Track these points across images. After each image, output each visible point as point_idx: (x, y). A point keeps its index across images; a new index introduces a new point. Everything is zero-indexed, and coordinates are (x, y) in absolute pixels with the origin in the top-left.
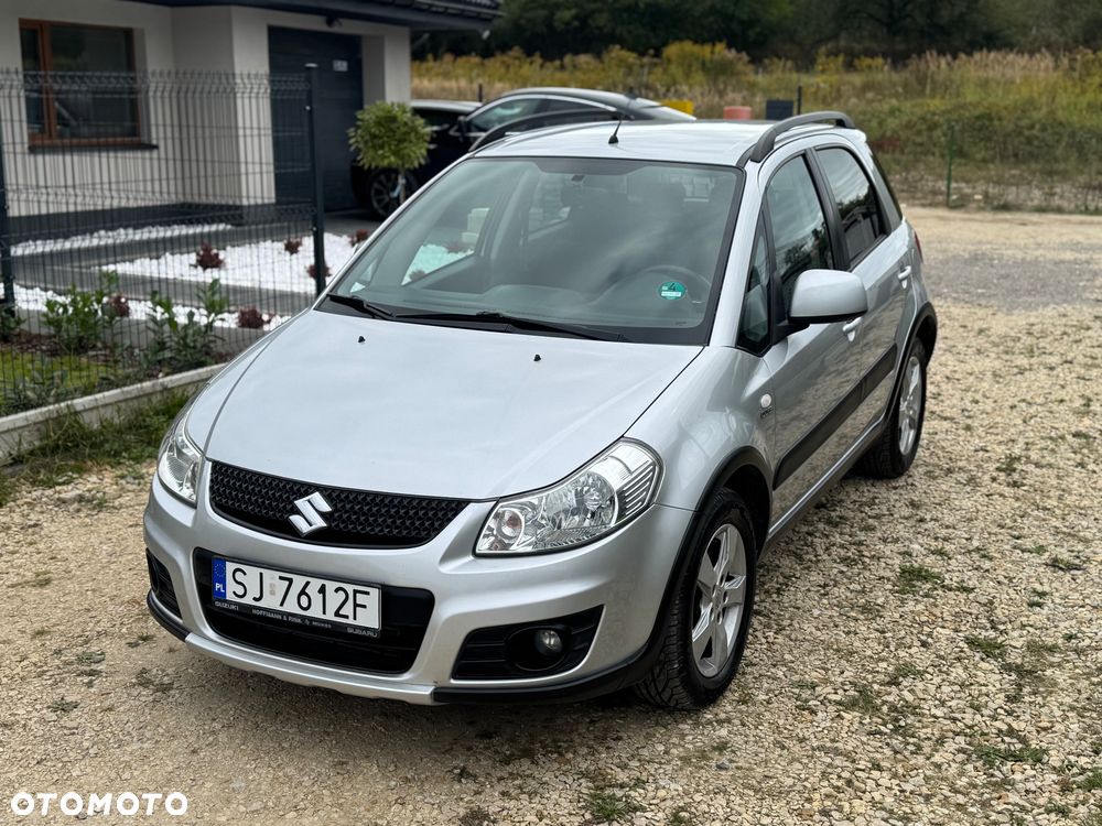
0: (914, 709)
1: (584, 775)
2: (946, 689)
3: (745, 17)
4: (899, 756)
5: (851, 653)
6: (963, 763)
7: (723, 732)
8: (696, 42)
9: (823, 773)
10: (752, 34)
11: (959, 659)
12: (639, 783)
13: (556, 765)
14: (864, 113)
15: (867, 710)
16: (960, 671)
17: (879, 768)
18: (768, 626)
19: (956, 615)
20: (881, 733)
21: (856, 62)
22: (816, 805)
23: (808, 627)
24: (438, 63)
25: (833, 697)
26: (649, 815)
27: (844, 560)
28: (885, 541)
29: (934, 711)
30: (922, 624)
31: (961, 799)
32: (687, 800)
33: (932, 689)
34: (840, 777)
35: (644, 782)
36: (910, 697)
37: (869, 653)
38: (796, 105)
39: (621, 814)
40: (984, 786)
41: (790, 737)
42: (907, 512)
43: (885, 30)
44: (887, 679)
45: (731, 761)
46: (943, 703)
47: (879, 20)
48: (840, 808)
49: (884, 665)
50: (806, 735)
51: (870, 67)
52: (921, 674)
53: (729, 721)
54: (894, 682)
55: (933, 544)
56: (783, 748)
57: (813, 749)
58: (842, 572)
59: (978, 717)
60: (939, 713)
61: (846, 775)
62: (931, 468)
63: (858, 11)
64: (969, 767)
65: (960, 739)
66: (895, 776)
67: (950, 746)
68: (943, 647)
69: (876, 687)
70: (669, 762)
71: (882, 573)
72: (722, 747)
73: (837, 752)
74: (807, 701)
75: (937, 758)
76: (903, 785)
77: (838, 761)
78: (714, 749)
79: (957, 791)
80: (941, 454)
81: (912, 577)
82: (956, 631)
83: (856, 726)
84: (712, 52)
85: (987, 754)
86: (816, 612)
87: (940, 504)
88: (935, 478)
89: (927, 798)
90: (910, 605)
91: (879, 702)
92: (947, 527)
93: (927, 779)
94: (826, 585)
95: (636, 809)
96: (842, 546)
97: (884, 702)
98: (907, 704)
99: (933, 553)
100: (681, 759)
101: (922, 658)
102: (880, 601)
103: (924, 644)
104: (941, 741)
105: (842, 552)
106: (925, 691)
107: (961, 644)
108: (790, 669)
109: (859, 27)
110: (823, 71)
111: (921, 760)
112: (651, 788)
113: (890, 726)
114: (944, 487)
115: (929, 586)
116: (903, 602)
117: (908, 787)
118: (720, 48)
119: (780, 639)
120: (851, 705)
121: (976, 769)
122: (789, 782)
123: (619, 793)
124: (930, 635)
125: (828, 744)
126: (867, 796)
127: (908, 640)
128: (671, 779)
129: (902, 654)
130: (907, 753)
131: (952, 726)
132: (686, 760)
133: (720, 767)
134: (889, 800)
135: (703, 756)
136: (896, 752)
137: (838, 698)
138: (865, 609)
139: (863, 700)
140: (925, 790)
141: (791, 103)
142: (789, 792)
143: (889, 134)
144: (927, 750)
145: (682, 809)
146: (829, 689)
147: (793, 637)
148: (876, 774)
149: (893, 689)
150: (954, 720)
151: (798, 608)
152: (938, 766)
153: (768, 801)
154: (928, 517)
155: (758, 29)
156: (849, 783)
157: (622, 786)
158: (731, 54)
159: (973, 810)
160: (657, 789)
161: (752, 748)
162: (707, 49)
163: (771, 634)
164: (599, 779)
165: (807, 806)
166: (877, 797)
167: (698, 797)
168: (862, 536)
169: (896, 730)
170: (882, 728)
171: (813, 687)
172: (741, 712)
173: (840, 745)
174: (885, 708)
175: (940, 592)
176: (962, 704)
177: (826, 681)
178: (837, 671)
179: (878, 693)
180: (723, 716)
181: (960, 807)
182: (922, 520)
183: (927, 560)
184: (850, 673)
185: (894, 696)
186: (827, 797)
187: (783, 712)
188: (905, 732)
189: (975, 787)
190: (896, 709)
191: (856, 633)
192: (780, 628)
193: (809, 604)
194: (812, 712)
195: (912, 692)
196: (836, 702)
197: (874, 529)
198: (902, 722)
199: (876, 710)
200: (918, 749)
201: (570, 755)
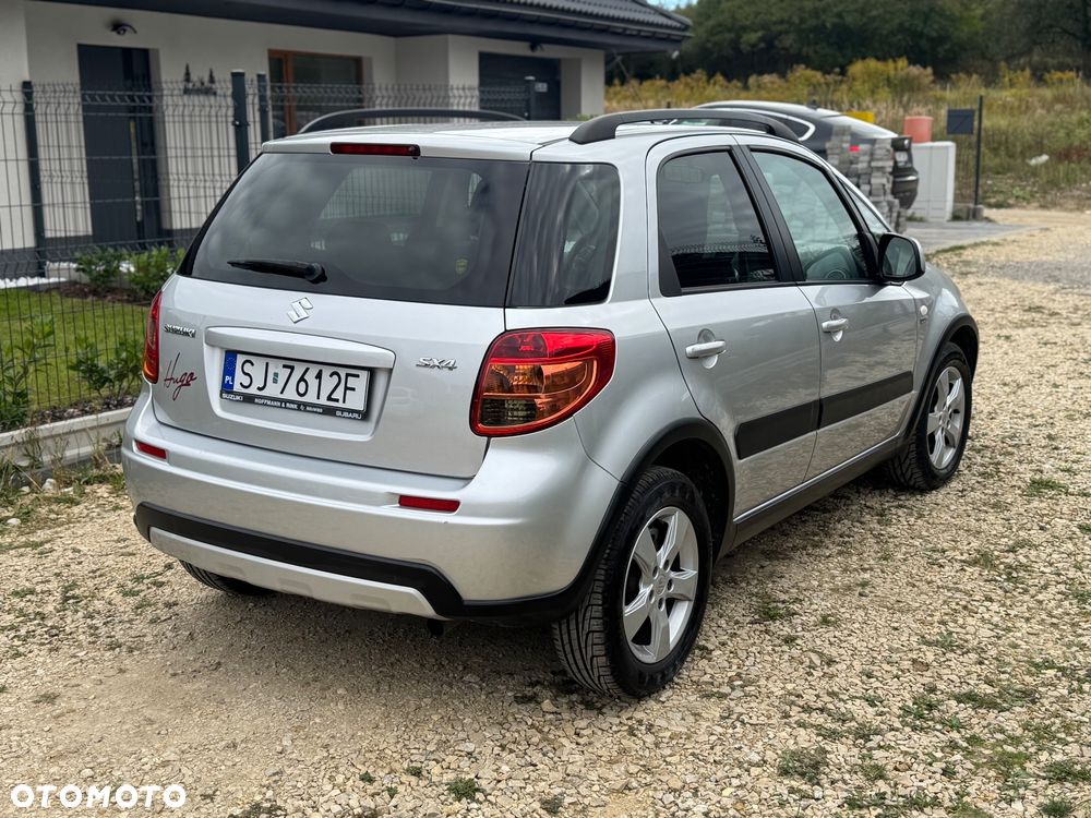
0: (1026, 568)
1: (756, 595)
2: (1055, 556)
3: (934, 34)
4: (1008, 594)
5: (979, 533)
6: (1061, 600)
7: (867, 576)
8: (878, 59)
9: (945, 602)
10: (941, 51)
11: (1070, 539)
12: (797, 600)
13: (732, 590)
14: (1052, 125)
15: (987, 567)
16: (1070, 546)
17: (991, 600)
18: (911, 515)
19: (1074, 510)
20: (996, 581)
21: (1047, 76)
22: (936, 619)
23: (945, 516)
24: (625, 88)
25: (959, 557)
26: (804, 618)
27: (981, 474)
28: (1020, 462)
29: (1042, 569)
30: (1043, 516)
31: (1055, 620)
32: (833, 611)
33: (1043, 556)
34: (957, 604)
35: (801, 600)
36: (1024, 560)
37: (994, 532)
38: (977, 114)
39: (781, 617)
40: (1076, 614)
41: (921, 580)
42: (1044, 442)
43: (1080, 44)
44: (1007, 548)
45: (871, 592)
46: (1051, 565)
47: (1073, 35)
48: (956, 622)
49: (1006, 540)
50: (934, 579)
51: (1061, 80)
52: (1036, 547)
53: (871, 569)
54: (1012, 550)
55: (1063, 464)
56: (914, 586)
57: (938, 587)
58: (978, 482)
59: (1080, 573)
60: (1047, 570)
61: (964, 603)
62: (1072, 413)
63: (1051, 26)
64: (1066, 603)
65: (1062, 587)
66: (1003, 605)
67: (1052, 589)
68: (1058, 531)
69: (996, 553)
70: (821, 591)
71: (1014, 483)
72: (864, 584)
73: (958, 590)
74: (937, 559)
75: (1040, 597)
76: (1009, 612)
77: (957, 595)
78: (858, 585)
79: (1052, 617)
80: (1082, 402)
81: (1039, 486)
82: (1071, 520)
83: (976, 575)
84: (896, 69)
85: (1081, 595)
86: (953, 507)
87: (1075, 438)
88: (1073, 420)
89: (1028, 620)
90: (1035, 503)
91: (997, 562)
92: (1078, 453)
93: (1029, 609)
94: (964, 490)
95: (796, 614)
96: (982, 465)
97: (1002, 563)
98: (1021, 565)
99: (1062, 471)
100: (831, 589)
101: (1037, 536)
102: (1009, 501)
103: (1042, 528)
104: (1045, 587)
105: (982, 469)
106: (1038, 556)
107: (1074, 529)
108: (925, 541)
109: (1053, 41)
110: (1012, 85)
111: (1026, 597)
112: (806, 604)
113: (1004, 577)
114: (1081, 426)
115: (1053, 492)
116: (1029, 502)
117: (1013, 613)
118: (903, 62)
119: (920, 522)
120: (975, 563)
121: (1071, 604)
122: (918, 605)
123: (780, 605)
124: (1048, 523)
125: (951, 585)
126: (979, 616)
127: (1029, 525)
128: (823, 600)
129: (1021, 533)
130: (1015, 593)
131: (1057, 578)
132: (835, 590)
133: (861, 595)
134: (996, 619)
135: (849, 588)
136: (1006, 592)
137: (963, 558)
138: (995, 506)
139: (984, 560)
140: (1027, 615)
141: (972, 111)
142: (914, 611)
143: (1076, 143)
144: (1032, 591)
145: (829, 615)
146: (957, 553)
147: (931, 521)
148: (987, 604)
149: (1011, 555)
150: (1059, 575)
151: (938, 505)
152: (1041, 602)
153: (899, 614)
154: (1062, 447)
155: (947, 47)
156: (965, 608)
157: (783, 602)
158: (915, 70)
159: (1065, 627)
160: (811, 604)
161: (888, 586)
162: (891, 64)
163: (913, 519)
164: (767, 598)
165: (929, 618)
166: (986, 616)
167: (843, 610)
168: (1000, 458)
169: (1008, 580)
170: (998, 578)
171: (944, 551)
172: (882, 565)
173: (960, 586)
174: (1002, 567)
175: (1063, 496)
176: (1067, 565)
177: (954, 549)
178: (965, 543)
179: (998, 557)
180: (867, 566)
181: (1053, 624)
182: (1056, 448)
183: (1055, 476)
184: (975, 544)
185: (1010, 559)
186: (946, 614)
187: (916, 565)
188: (1016, 580)
189: (1068, 614)
190: (1011, 567)
191: (985, 520)
192: (921, 516)
193: (947, 502)
194: (941, 566)
195: (1026, 557)
196: (961, 561)
197: (1012, 454)
198: (1015, 575)
199: (994, 567)
200: (1026, 591)
201: (744, 585)
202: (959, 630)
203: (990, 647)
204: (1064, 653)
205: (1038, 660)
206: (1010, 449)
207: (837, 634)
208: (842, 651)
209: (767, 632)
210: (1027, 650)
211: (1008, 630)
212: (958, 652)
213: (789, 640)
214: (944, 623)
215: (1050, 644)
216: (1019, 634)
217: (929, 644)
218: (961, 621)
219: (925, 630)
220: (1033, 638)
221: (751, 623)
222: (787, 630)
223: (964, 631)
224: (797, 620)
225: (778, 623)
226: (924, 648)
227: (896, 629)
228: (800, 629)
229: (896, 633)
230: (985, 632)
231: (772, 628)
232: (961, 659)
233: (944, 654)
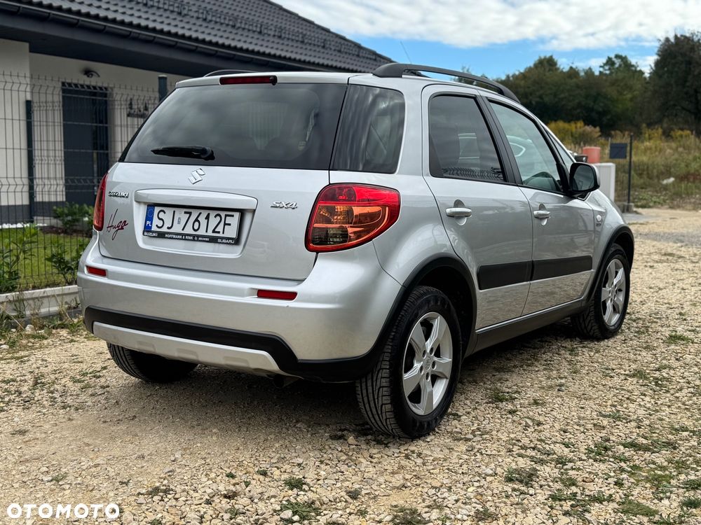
0: (667, 379)
1: (490, 389)
2: (686, 374)
3: (601, 109)
5: (636, 361)
6: (691, 397)
7: (563, 381)
8: (565, 121)
9: (614, 395)
10: (605, 120)
11: (696, 365)
12: (517, 392)
13: (474, 386)
14: (677, 160)
15: (641, 378)
16: (696, 369)
17: (645, 395)
18: (591, 351)
19: (698, 351)
20: (648, 386)
21: (672, 133)
22: (609, 404)
23: (614, 353)
25: (624, 372)
26: (522, 401)
27: (637, 332)
28: (662, 327)
29: (678, 380)
30: (677, 353)
32: (541, 398)
33: (679, 373)
34: (623, 397)
35: (519, 392)
36: (666, 375)
37: (646, 361)
39: (507, 400)
41: (599, 384)
42: (677, 317)
43: (693, 117)
44: (654, 369)
45: (566, 389)
46: (684, 378)
47: (689, 111)
48: (622, 406)
49: (654, 365)
50: (607, 384)
51: (681, 136)
52: (674, 369)
53: (566, 378)
54: (658, 370)
55: (690, 328)
56: (594, 387)
57: (610, 388)
58: (635, 336)
60: (681, 381)
61: (627, 396)
62: (695, 303)
63: (675, 105)
64: (695, 398)
65: (692, 390)
66: (653, 398)
67: (685, 391)
68: (687, 361)
69: (648, 371)
70: (533, 388)
71: (658, 337)
72: (561, 385)
73: (623, 390)
74: (609, 374)
75: (677, 395)
76: (657, 402)
77: (622, 392)
78: (557, 385)
79: (686, 405)
81: (674, 339)
83: (635, 382)
84: (576, 127)
86: (618, 348)
87: (697, 315)
88: (696, 306)
89: (669, 406)
90: (673, 347)
93: (670, 401)
94: (625, 340)
95: (514, 399)
96: (637, 328)
97: (651, 377)
98: (664, 378)
99: (689, 331)
100: (539, 387)
101: (675, 364)
102: (655, 345)
103: (677, 359)
104: (681, 389)
105: (637, 330)
106: (675, 374)
107: (698, 360)
108: (601, 364)
109: (676, 115)
110: (650, 139)
111: (668, 395)
112: (523, 394)
113: (653, 384)
115: (684, 342)
116: (668, 346)
117: (659, 402)
118: (580, 124)
119: (597, 355)
120: (634, 376)
122: (597, 396)
123: (506, 394)
124: (682, 357)
125: (619, 387)
126: (637, 403)
127: (669, 358)
128: (534, 392)
129: (664, 362)
130: (661, 392)
131: (688, 385)
132: (542, 388)
133: (559, 390)
134: (648, 405)
135: (551, 387)
136: (655, 391)
137: (626, 373)
138: (646, 348)
139: (639, 374)
140: (669, 404)
141: (626, 145)
142: (594, 399)
143: (692, 171)
144: (672, 392)
145: (538, 400)
146: (622, 370)
147: (604, 354)
148: (642, 397)
149: (658, 372)
150: (689, 383)
151: (609, 347)
152: (677, 398)
153: (584, 401)
154: (689, 319)
155: (609, 117)
156: (628, 399)
157: (508, 393)
158: (589, 129)
160: (526, 394)
161: (577, 386)
162: (573, 125)
163: (592, 354)
164: (497, 391)
165: (604, 403)
166: (642, 403)
167: (547, 398)
168: (649, 324)
169: (656, 385)
171: (613, 370)
172: (572, 376)
173: (625, 388)
174: (652, 379)
175: (691, 344)
176: (694, 379)
177: (620, 369)
178: (627, 366)
179: (649, 374)
180: (563, 376)
181: (686, 409)
182: (685, 320)
183: (685, 334)
184: (634, 366)
185: (657, 374)
186: (615, 402)
187: (595, 377)
188: (661, 386)
189: (696, 404)
190: (657, 379)
191: (640, 355)
192: (598, 352)
193: (614, 345)
194: (611, 377)
195: (668, 374)
196: (625, 374)
197: (657, 322)
198: (660, 382)
199: (646, 378)
200: (667, 392)
201: (482, 384)
202: (624, 410)
203: (645, 419)
204: (694, 423)
205: (677, 427)
206: (655, 320)
207: (543, 409)
208: (546, 419)
209: (497, 408)
210: (669, 422)
211: (657, 411)
212: (624, 421)
213: (512, 412)
214: (615, 406)
215: (684, 419)
216: (664, 414)
217: (605, 416)
218: (625, 406)
219: (602, 409)
220: (673, 416)
221: (487, 403)
222: (510, 407)
223: (627, 411)
224: (517, 402)
225: (504, 403)
226: (601, 418)
227: (582, 408)
228: (519, 406)
229: (583, 410)
230: (641, 412)
231: (500, 406)
232: (626, 425)
233: (615, 422)
